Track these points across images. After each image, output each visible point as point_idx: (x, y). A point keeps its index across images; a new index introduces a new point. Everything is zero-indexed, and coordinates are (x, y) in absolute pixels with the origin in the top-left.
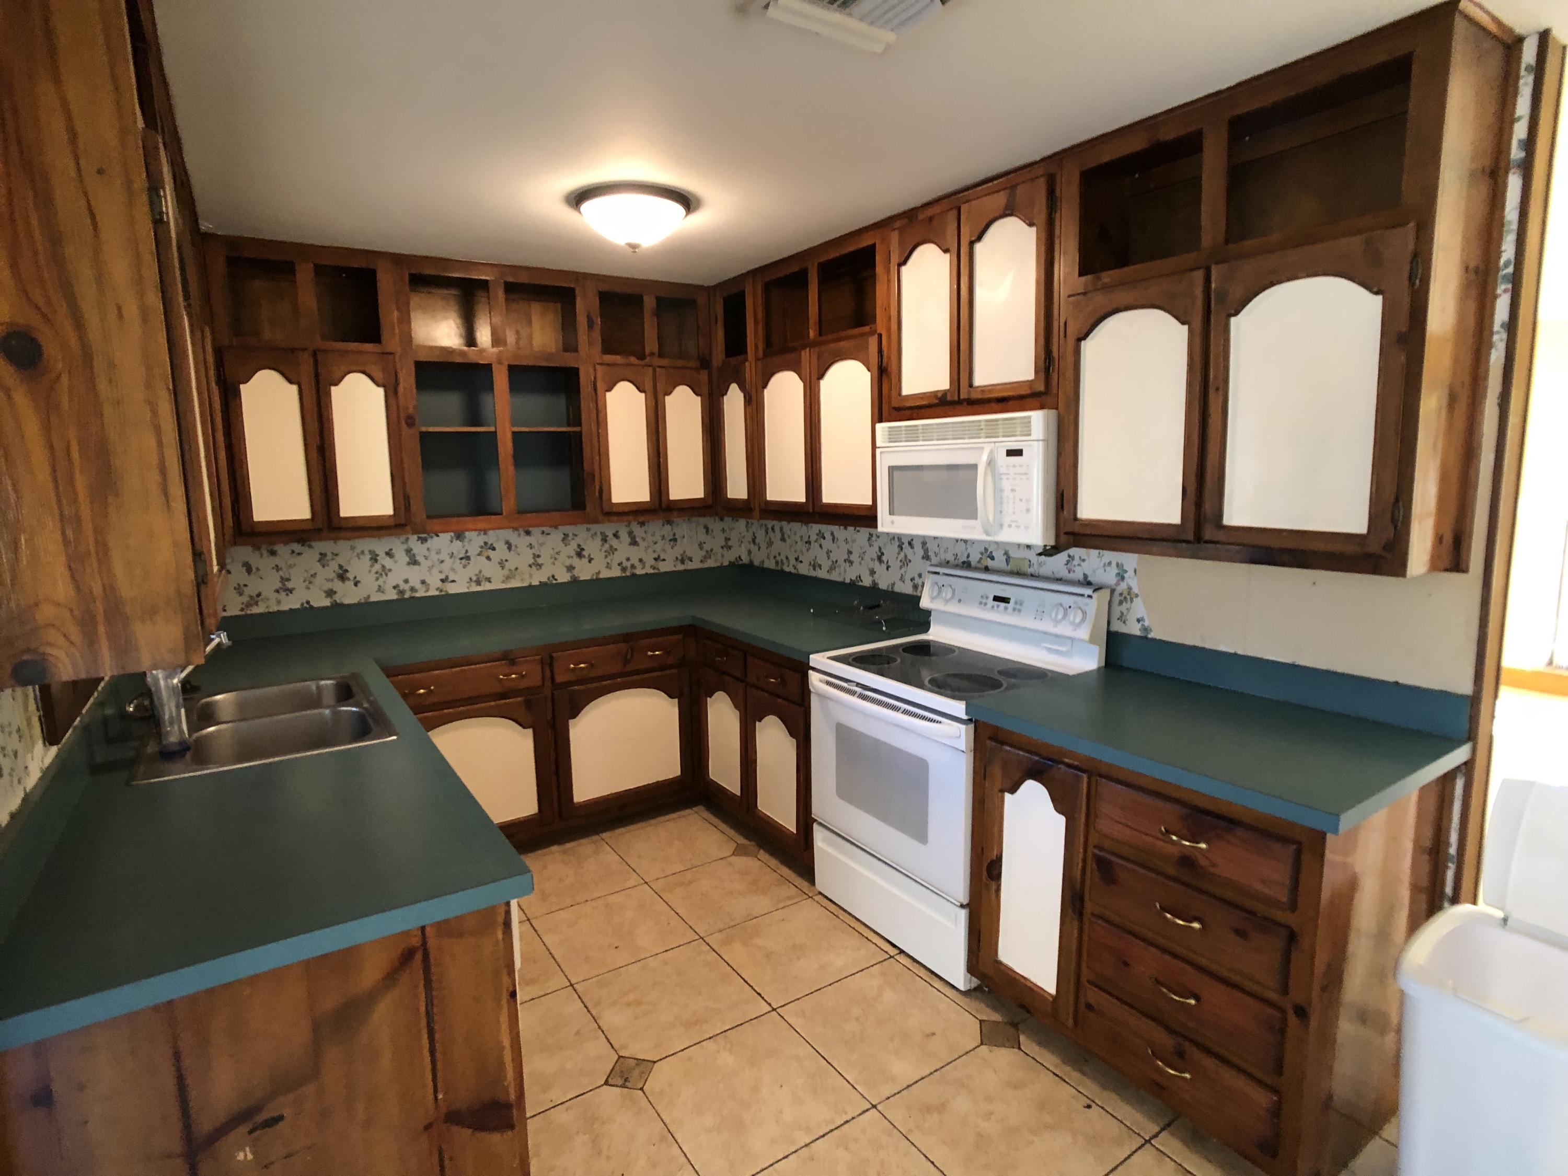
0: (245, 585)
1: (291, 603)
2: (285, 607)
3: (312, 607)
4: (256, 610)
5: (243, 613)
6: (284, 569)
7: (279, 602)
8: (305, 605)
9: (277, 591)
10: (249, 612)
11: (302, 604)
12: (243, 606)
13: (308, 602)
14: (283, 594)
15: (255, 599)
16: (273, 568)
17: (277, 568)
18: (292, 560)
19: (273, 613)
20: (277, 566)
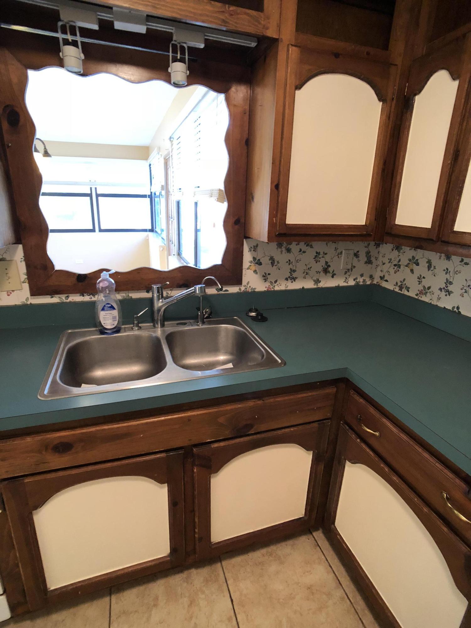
0: (424, 278)
1: (447, 303)
2: (441, 304)
3: (459, 313)
4: (424, 299)
5: (417, 297)
6: (451, 274)
7: (439, 299)
8: (455, 309)
9: (441, 289)
10: (420, 298)
11: (454, 308)
12: (418, 292)
13: (458, 308)
14: (443, 293)
15: (426, 290)
16: (444, 270)
17: (447, 271)
18: (459, 268)
19: (433, 305)
20: (447, 269)
